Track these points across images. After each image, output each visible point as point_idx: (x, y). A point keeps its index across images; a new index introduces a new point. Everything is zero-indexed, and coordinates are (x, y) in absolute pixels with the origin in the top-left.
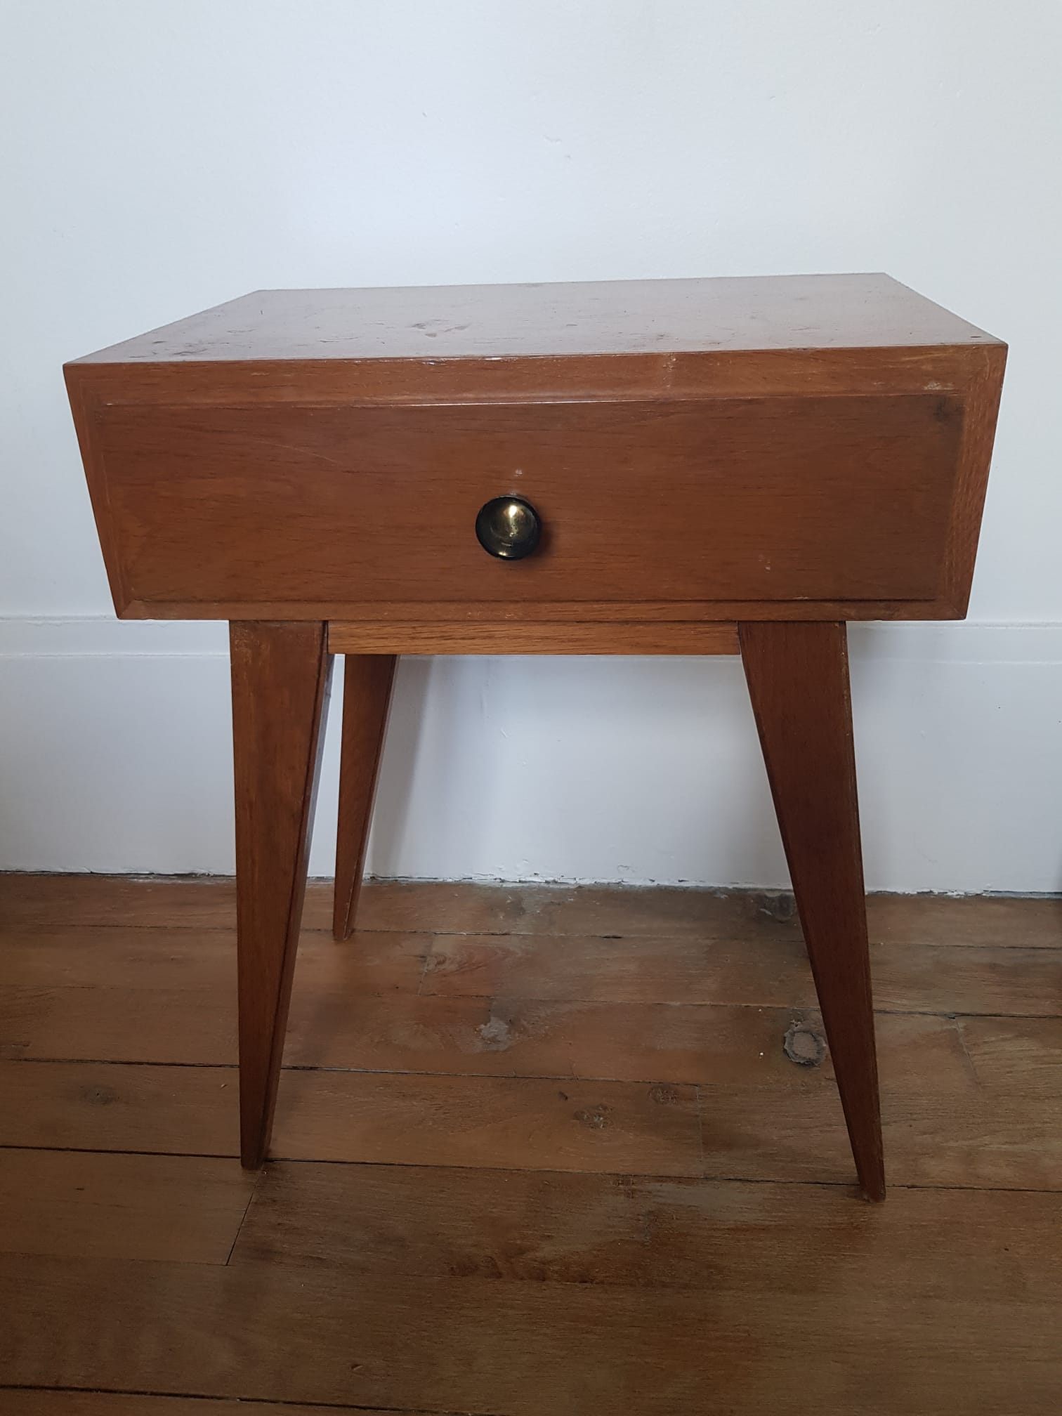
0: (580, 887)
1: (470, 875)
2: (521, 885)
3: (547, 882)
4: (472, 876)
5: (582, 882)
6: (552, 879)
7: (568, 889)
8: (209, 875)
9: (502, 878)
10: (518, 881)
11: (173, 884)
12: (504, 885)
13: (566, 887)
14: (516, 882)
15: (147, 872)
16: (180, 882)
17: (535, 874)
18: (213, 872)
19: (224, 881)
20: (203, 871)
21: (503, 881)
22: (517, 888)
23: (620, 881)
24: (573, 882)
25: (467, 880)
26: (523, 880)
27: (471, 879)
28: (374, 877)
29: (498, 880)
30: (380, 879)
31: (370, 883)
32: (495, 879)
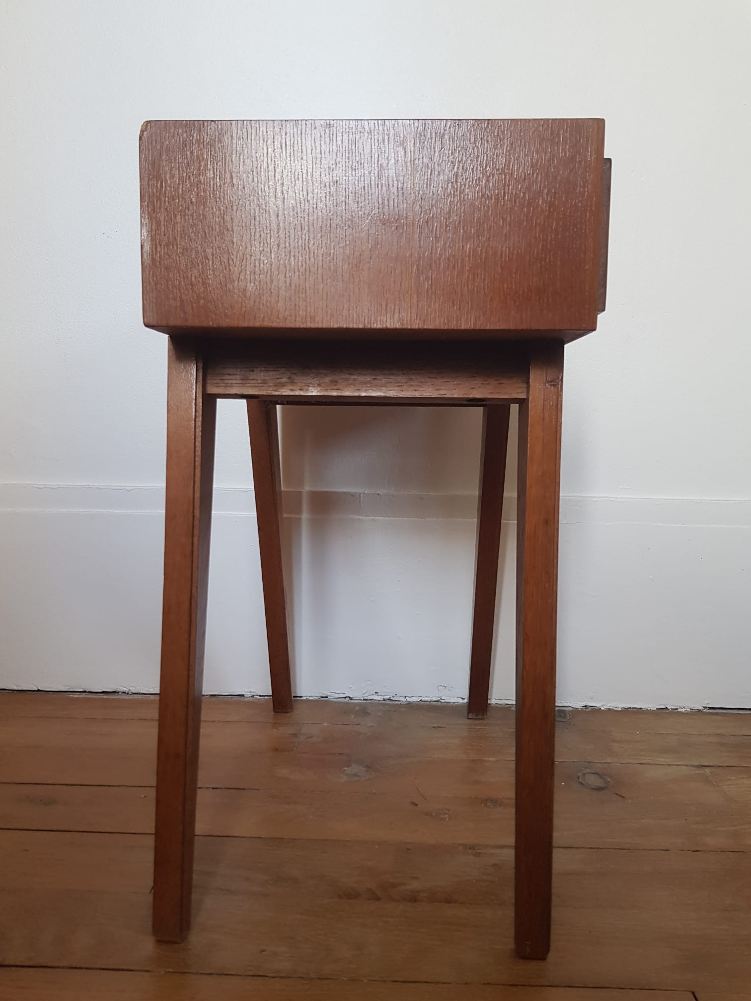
0: (410, 703)
1: (325, 693)
2: (365, 701)
3: (384, 700)
4: (329, 694)
5: (410, 700)
6: (388, 697)
7: (401, 704)
8: (128, 693)
9: (351, 696)
10: (362, 699)
11: (100, 698)
12: (352, 701)
13: (399, 703)
14: (361, 700)
15: (82, 690)
16: (105, 697)
17: (376, 693)
18: (134, 690)
19: (140, 697)
20: (125, 689)
21: (351, 698)
22: (362, 703)
23: (439, 699)
24: (403, 699)
25: (324, 699)
26: (366, 698)
27: (327, 697)
28: (253, 696)
29: (348, 699)
30: (258, 697)
31: (251, 699)
32: (345, 698)
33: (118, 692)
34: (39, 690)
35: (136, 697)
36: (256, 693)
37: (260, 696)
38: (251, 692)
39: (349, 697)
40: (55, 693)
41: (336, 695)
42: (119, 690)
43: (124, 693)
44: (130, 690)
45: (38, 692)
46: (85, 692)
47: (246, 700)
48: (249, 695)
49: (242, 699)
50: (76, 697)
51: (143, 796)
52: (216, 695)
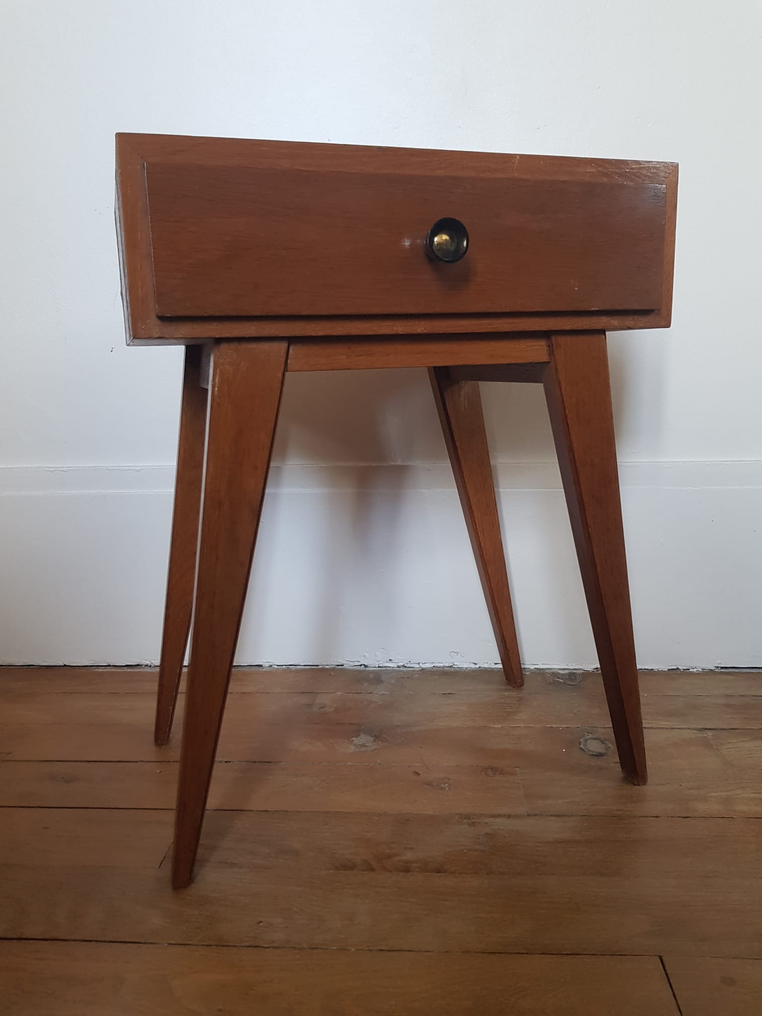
0: (423, 669)
1: (341, 662)
2: (379, 669)
3: (398, 667)
4: (344, 662)
5: (424, 666)
6: (402, 664)
7: (414, 671)
8: (151, 666)
9: (366, 664)
11: (124, 672)
12: (367, 669)
13: (413, 669)
14: (376, 667)
15: (106, 664)
16: (129, 670)
17: (390, 660)
20: (147, 663)
21: (366, 666)
22: (376, 670)
23: (452, 664)
24: (417, 666)
25: (340, 667)
26: (381, 665)
27: (343, 665)
28: (271, 666)
29: (363, 666)
30: (276, 667)
31: (269, 669)
32: (361, 665)
34: (65, 665)
36: (273, 663)
37: (278, 666)
38: (268, 662)
39: (364, 665)
40: (81, 668)
41: (352, 663)
42: (141, 664)
43: (147, 665)
44: (152, 663)
45: (65, 667)
46: (110, 666)
47: (264, 670)
48: (267, 665)
49: (260, 669)
50: (101, 672)
51: (158, 772)
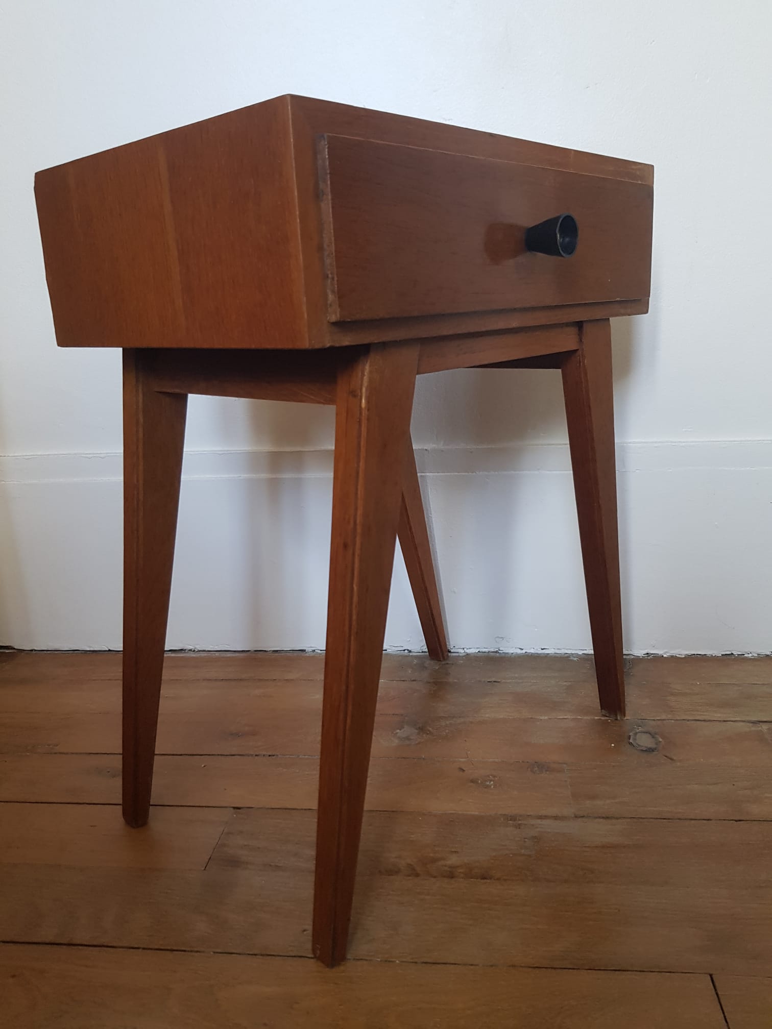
0: (468, 655)
2: (423, 654)
4: (388, 647)
5: (468, 651)
7: (459, 656)
8: (194, 651)
9: (409, 649)
10: (421, 651)
11: (168, 657)
12: (411, 654)
13: (457, 654)
14: (419, 652)
16: (173, 655)
18: (199, 648)
19: (206, 655)
20: (191, 647)
21: (410, 651)
22: (420, 655)
23: (497, 650)
24: (462, 651)
28: (314, 650)
29: (406, 651)
30: (319, 651)
31: (312, 654)
32: (404, 650)
33: (185, 650)
34: (109, 650)
35: (203, 654)
36: (316, 647)
37: (321, 650)
38: (311, 647)
39: (408, 650)
41: (394, 648)
42: (185, 648)
43: (190, 650)
44: (195, 648)
45: (109, 652)
47: (307, 655)
48: (310, 649)
49: (303, 654)
51: (203, 766)
52: (278, 651)
